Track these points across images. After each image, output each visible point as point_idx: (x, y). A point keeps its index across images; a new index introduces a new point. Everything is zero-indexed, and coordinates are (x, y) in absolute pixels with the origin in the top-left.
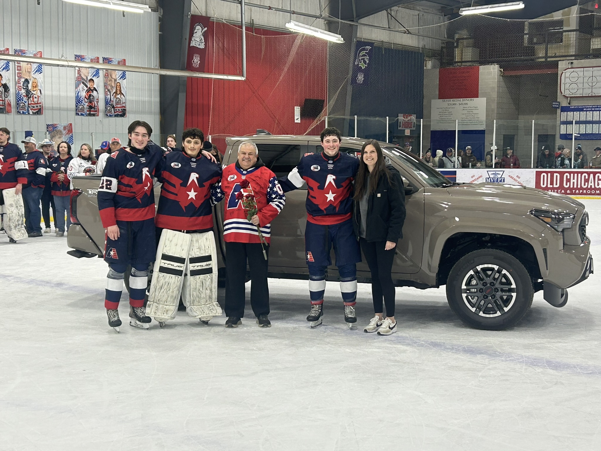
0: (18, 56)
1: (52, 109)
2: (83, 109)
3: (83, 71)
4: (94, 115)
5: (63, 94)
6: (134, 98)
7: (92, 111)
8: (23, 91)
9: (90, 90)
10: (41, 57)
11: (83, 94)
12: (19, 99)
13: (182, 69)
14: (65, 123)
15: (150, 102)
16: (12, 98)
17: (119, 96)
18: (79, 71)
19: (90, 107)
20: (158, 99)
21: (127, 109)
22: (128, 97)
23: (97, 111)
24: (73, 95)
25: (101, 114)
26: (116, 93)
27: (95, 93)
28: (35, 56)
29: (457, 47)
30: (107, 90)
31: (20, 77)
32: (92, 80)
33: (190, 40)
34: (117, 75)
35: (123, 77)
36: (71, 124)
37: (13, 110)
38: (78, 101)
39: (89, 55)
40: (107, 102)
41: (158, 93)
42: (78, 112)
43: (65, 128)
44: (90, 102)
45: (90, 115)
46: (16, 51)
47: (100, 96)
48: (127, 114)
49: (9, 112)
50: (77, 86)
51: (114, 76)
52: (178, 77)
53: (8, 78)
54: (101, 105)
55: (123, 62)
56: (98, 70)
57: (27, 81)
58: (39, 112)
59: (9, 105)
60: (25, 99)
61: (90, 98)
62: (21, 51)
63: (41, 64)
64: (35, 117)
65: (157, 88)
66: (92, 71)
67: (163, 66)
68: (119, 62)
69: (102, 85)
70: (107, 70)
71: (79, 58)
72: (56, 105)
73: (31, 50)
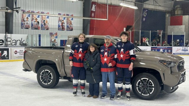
0: (42, 14)
1: (52, 28)
2: (60, 29)
3: (61, 18)
4: (63, 30)
5: (55, 24)
6: (75, 25)
7: (63, 29)
8: (43, 24)
9: (62, 23)
10: (48, 14)
11: (60, 24)
12: (42, 26)
13: (89, 17)
14: (55, 32)
15: (80, 27)
16: (40, 25)
17: (71, 25)
18: (59, 18)
19: (62, 28)
20: (82, 26)
21: (73, 28)
22: (73, 25)
23: (64, 29)
24: (58, 24)
25: (65, 30)
26: (70, 24)
27: (64, 24)
28: (47, 14)
29: (176, 10)
30: (67, 23)
31: (42, 20)
32: (63, 20)
33: (91, 9)
34: (70, 19)
35: (72, 19)
36: (57, 33)
37: (40, 29)
38: (59, 26)
39: (62, 13)
40: (67, 27)
41: (82, 24)
42: (59, 29)
43: (55, 34)
44: (62, 27)
45: (62, 30)
46: (41, 12)
47: (65, 25)
48: (73, 30)
49: (39, 29)
50: (59, 22)
51: (69, 19)
52: (88, 19)
53: (39, 20)
54: (66, 27)
55: (72, 15)
56: (65, 17)
57: (44, 21)
58: (48, 29)
59: (39, 27)
60: (44, 26)
61: (62, 25)
62: (43, 12)
63: (48, 16)
64: (47, 30)
65: (82, 22)
66: (63, 18)
67: (84, 16)
68: (71, 15)
69: (66, 22)
70: (67, 17)
71: (59, 14)
72: (53, 27)
73: (46, 12)
